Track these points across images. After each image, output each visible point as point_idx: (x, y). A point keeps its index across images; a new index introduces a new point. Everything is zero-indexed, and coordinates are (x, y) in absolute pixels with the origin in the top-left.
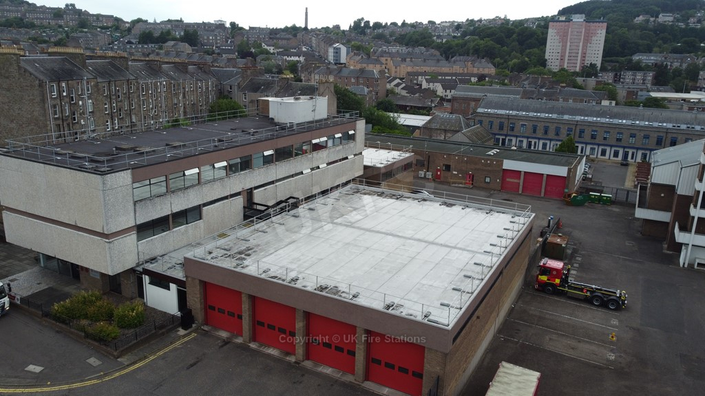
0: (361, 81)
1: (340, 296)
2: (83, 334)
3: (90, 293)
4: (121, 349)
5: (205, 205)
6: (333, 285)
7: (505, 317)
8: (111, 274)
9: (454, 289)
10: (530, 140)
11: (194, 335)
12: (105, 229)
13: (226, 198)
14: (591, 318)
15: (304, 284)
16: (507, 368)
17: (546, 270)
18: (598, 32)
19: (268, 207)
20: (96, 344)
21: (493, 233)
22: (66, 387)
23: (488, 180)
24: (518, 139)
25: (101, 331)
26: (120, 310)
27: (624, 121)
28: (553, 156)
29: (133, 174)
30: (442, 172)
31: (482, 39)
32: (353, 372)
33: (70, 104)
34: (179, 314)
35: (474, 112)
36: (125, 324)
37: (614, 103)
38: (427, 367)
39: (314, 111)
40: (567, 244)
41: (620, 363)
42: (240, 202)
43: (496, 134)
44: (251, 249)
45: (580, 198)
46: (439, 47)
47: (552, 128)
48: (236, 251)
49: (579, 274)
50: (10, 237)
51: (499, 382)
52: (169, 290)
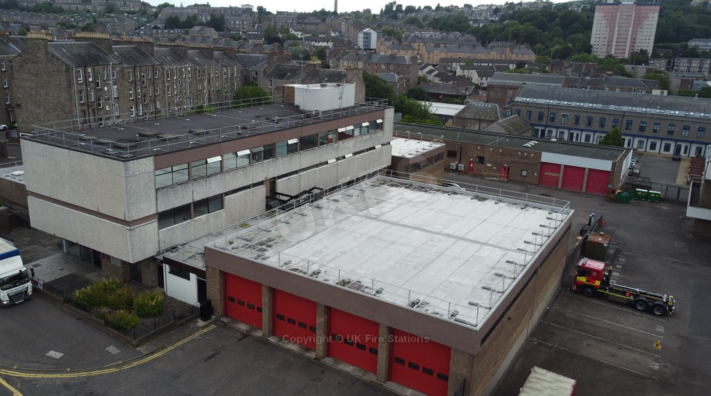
0: (392, 67)
1: (363, 291)
2: (103, 322)
3: (111, 280)
4: (140, 338)
5: (227, 194)
6: (355, 280)
7: (539, 319)
8: (131, 262)
9: (483, 288)
10: (572, 131)
11: (213, 326)
12: (127, 216)
13: (248, 187)
14: (633, 324)
15: (326, 278)
16: (540, 374)
17: (585, 271)
18: (650, 15)
19: (292, 197)
20: (116, 332)
21: (528, 230)
22: (84, 374)
23: (524, 173)
24: (559, 130)
25: (120, 320)
26: (139, 299)
27: (677, 112)
28: (596, 149)
29: (155, 162)
30: (476, 164)
31: (522, 23)
32: (374, 371)
33: (96, 89)
34: (198, 305)
35: (512, 101)
36: (144, 313)
37: (666, 92)
38: (453, 368)
39: (340, 98)
40: (609, 244)
41: (665, 373)
42: (262, 191)
43: (534, 125)
44: (272, 240)
45: (625, 194)
46: (475, 32)
47: (596, 118)
48: (258, 242)
49: (622, 276)
50: (34, 223)
51: (530, 388)
52: (189, 279)
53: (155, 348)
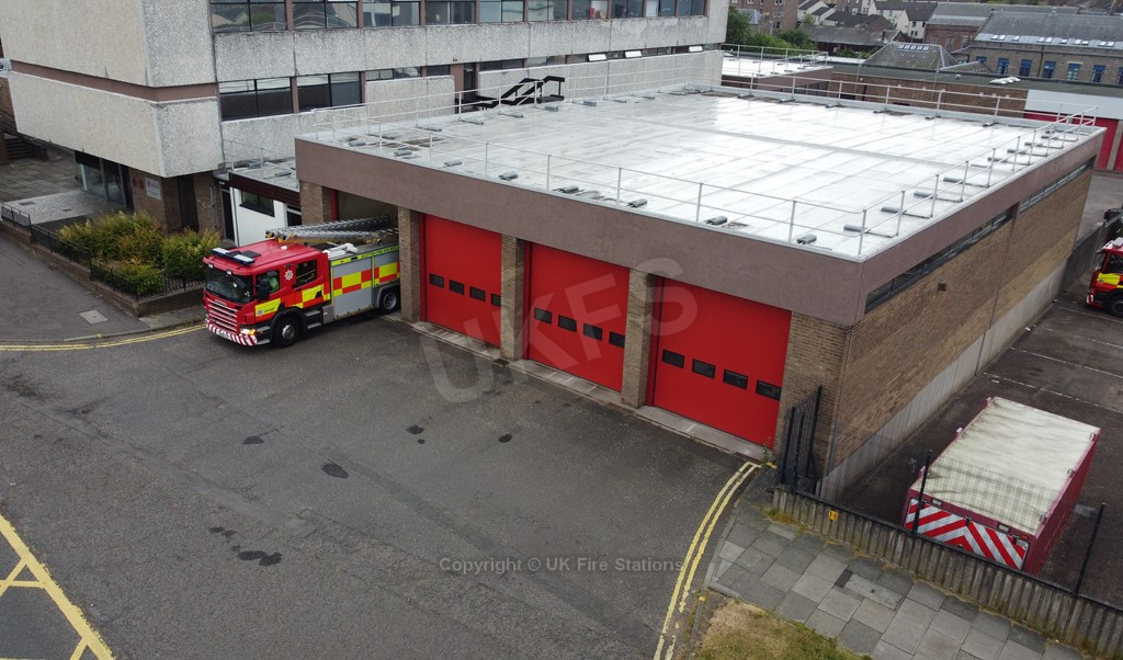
0: (750, 1)
4: (149, 300)
5: (371, 75)
6: (591, 189)
7: (1006, 344)
8: (164, 175)
9: (883, 210)
12: (150, 77)
16: (1009, 410)
20: (108, 289)
21: (996, 148)
25: (123, 270)
32: (617, 387)
36: (180, 269)
42: (447, 86)
44: (438, 140)
48: (406, 140)
51: (981, 431)
52: (273, 215)
53: (178, 321)
